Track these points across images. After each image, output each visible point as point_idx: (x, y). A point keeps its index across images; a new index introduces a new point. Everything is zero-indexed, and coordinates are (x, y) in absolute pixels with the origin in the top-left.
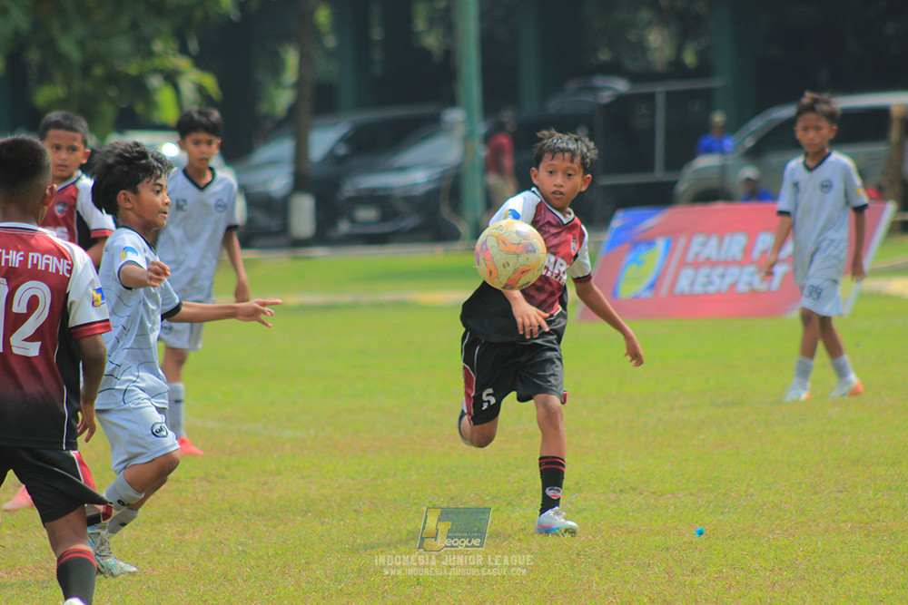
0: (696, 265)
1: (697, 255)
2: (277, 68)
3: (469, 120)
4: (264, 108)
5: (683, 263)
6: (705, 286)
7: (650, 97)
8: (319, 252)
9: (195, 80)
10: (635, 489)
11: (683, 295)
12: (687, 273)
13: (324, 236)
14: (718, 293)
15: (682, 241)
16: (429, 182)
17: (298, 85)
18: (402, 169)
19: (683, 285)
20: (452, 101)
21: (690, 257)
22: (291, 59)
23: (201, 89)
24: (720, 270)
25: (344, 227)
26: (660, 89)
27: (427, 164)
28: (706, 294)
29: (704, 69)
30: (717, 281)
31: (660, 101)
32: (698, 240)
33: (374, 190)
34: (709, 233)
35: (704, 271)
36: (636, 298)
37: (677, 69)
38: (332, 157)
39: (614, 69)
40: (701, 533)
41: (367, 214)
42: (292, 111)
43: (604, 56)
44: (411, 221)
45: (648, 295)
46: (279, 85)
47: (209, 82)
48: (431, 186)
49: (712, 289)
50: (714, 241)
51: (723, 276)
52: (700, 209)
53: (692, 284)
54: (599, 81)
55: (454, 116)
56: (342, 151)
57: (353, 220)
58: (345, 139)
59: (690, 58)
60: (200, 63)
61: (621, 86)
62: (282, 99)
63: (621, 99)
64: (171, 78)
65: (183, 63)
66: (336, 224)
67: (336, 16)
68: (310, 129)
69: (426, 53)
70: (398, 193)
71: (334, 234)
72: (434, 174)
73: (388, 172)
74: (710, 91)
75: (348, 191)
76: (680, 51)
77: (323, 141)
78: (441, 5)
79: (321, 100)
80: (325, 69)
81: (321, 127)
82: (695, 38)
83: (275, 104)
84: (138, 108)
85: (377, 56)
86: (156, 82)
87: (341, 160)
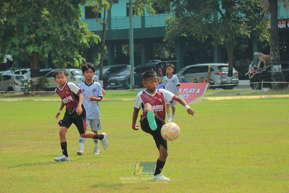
2: (97, 57)
3: (131, 67)
9: (82, 59)
17: (100, 60)
18: (119, 76)
20: (129, 64)
22: (100, 55)
23: (83, 61)
25: (109, 86)
26: (167, 62)
29: (175, 58)
33: (114, 79)
37: (170, 58)
39: (158, 58)
40: (172, 143)
41: (113, 84)
42: (99, 64)
44: (121, 85)
46: (97, 60)
47: (84, 59)
48: (124, 79)
54: (156, 60)
55: (129, 66)
56: (108, 72)
57: (110, 85)
58: (109, 70)
59: (172, 56)
60: (83, 56)
61: (160, 61)
62: (98, 62)
63: (159, 63)
65: (80, 56)
66: (107, 86)
67: (108, 48)
68: (103, 68)
69: (124, 55)
70: (119, 80)
71: (107, 87)
72: (125, 76)
73: (117, 76)
74: (176, 62)
75: (110, 79)
76: (170, 55)
77: (105, 70)
78: (127, 46)
79: (105, 63)
80: (106, 57)
81: (104, 68)
82: (173, 53)
83: (97, 64)
84: (72, 64)
85: (115, 55)
86: (75, 59)
87: (108, 74)
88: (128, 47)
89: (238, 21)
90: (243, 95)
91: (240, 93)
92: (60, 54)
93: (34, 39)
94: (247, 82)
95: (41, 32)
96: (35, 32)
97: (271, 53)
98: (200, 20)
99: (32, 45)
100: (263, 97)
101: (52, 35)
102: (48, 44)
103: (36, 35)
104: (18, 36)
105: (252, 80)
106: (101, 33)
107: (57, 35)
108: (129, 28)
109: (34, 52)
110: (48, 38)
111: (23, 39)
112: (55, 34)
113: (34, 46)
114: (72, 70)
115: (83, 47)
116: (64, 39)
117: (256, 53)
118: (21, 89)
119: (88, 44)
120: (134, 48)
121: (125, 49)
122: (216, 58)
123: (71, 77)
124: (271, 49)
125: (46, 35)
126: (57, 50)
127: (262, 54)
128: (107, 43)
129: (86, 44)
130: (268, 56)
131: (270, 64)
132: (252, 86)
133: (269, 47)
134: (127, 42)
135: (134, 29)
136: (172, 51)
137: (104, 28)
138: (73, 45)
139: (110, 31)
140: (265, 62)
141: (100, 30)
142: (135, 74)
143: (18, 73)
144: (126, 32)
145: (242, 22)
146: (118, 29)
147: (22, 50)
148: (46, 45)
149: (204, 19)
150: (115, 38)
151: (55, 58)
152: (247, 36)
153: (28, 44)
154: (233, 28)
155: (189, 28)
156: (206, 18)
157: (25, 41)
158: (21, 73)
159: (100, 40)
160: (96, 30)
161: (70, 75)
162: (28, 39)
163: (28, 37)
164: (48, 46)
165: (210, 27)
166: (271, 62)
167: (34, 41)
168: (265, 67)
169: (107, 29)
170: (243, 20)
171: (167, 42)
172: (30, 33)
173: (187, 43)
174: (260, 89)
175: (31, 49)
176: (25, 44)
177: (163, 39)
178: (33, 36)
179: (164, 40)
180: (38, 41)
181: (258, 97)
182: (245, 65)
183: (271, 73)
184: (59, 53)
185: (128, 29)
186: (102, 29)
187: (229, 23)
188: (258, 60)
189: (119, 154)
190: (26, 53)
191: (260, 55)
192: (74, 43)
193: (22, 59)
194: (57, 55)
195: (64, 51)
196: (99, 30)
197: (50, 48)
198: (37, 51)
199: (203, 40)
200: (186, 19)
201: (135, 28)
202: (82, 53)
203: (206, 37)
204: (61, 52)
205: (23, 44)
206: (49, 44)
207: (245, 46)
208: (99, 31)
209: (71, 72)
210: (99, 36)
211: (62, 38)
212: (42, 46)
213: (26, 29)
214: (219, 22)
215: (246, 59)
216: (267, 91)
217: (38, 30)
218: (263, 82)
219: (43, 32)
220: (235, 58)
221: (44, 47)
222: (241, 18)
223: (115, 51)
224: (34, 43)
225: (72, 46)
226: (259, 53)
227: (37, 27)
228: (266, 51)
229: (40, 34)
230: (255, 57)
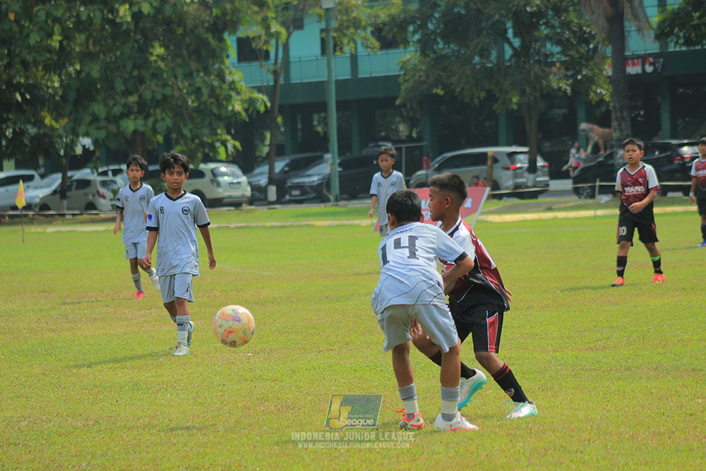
2: (263, 140)
3: (333, 157)
4: (258, 154)
8: (277, 206)
9: (232, 144)
13: (280, 201)
16: (319, 180)
17: (270, 145)
18: (309, 176)
20: (327, 151)
22: (268, 136)
23: (234, 147)
25: (287, 197)
26: (404, 146)
27: (318, 174)
29: (419, 139)
31: (404, 150)
33: (298, 183)
37: (410, 139)
38: (283, 171)
39: (386, 139)
41: (296, 192)
42: (268, 154)
43: (383, 134)
44: (312, 195)
46: (264, 145)
47: (238, 144)
48: (319, 182)
55: (328, 156)
56: (286, 169)
57: (291, 195)
58: (287, 165)
59: (414, 135)
60: (234, 138)
62: (266, 150)
64: (224, 143)
65: (229, 137)
66: (284, 196)
67: (284, 120)
68: (274, 161)
69: (318, 133)
70: (307, 184)
71: (284, 200)
72: (321, 177)
73: (304, 176)
74: (421, 146)
75: (289, 184)
76: (411, 132)
77: (280, 166)
78: (323, 115)
79: (279, 151)
80: (280, 139)
81: (279, 161)
82: (417, 127)
83: (262, 152)
84: (211, 154)
85: (300, 134)
86: (218, 144)
87: (286, 172)
88: (325, 118)
89: (546, 61)
90: (559, 210)
91: (553, 207)
92: (189, 135)
93: (136, 105)
94: (567, 184)
95: (150, 90)
96: (137, 90)
97: (614, 124)
98: (469, 60)
99: (132, 117)
100: (600, 212)
101: (172, 96)
102: (164, 114)
103: (140, 97)
104: (104, 100)
105: (577, 180)
106: (271, 91)
107: (181, 96)
108: (325, 79)
109: (135, 132)
110: (164, 102)
111: (114, 105)
112: (177, 94)
113: (135, 119)
114: (212, 166)
115: (233, 120)
116: (195, 105)
117: (583, 126)
118: (112, 205)
119: (244, 114)
120: (338, 119)
121: (319, 122)
122: (502, 135)
123: (212, 181)
124: (613, 116)
125: (159, 97)
126: (182, 126)
127: (596, 127)
128: (282, 110)
129: (239, 113)
130: (607, 130)
131: (612, 147)
132: (577, 191)
133: (608, 113)
134: (323, 107)
135: (337, 82)
136: (413, 123)
137: (276, 81)
138: (215, 114)
139: (289, 86)
140: (601, 143)
141: (268, 86)
142: (340, 172)
143: (105, 173)
144: (320, 86)
145: (553, 64)
146: (304, 81)
147: (112, 128)
148: (159, 117)
149: (477, 59)
150: (299, 99)
151: (177, 142)
152: (565, 92)
153: (124, 115)
154: (537, 76)
155: (448, 77)
156: (482, 56)
157: (117, 110)
158: (110, 173)
159: (269, 105)
160: (260, 85)
161: (209, 176)
162: (125, 105)
163: (123, 101)
164: (163, 119)
165: (489, 74)
166: (614, 143)
167: (136, 109)
168: (602, 152)
169: (282, 81)
170: (555, 60)
171: (403, 105)
172: (127, 93)
173: (443, 108)
174: (592, 196)
175: (129, 125)
176: (118, 114)
177: (395, 100)
178: (133, 99)
179: (398, 102)
180: (143, 109)
181: (590, 213)
182: (562, 149)
183: (613, 165)
184: (186, 132)
185: (323, 81)
186: (272, 83)
187: (527, 67)
188: (588, 140)
189: (311, 334)
190: (120, 134)
191: (592, 130)
192: (215, 110)
193: (113, 146)
194: (183, 136)
195: (196, 128)
196: (265, 84)
197: (169, 122)
198: (141, 129)
199: (476, 101)
200: (440, 59)
201: (338, 78)
202: (233, 131)
203: (483, 95)
204: (191, 131)
205: (115, 116)
206: (166, 114)
207: (560, 112)
208: (265, 86)
209: (212, 171)
210: (267, 95)
211: (193, 102)
212: (151, 120)
213: (119, 86)
214: (508, 64)
215: (564, 138)
216: (607, 202)
217: (144, 86)
218: (598, 183)
219: (154, 92)
220: (540, 136)
221: (155, 122)
222: (552, 54)
223: (299, 127)
224: (135, 113)
225: (213, 118)
226: (590, 126)
227: (141, 81)
228: (604, 121)
229: (148, 95)
230: (582, 133)
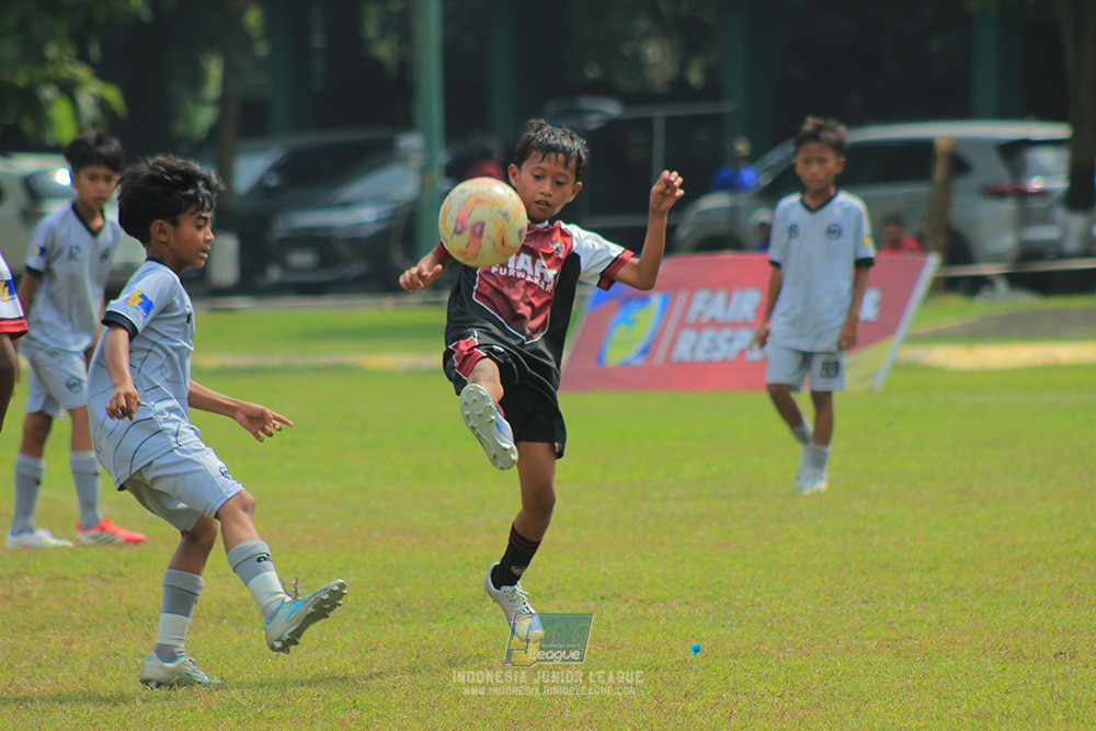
0: (699, 326)
1: (700, 314)
2: (197, 80)
3: (428, 148)
4: (179, 128)
5: (683, 324)
6: (708, 352)
7: (646, 124)
8: (241, 303)
9: (94, 91)
10: (618, 596)
11: (682, 363)
12: (688, 336)
13: (250, 284)
14: (725, 361)
15: (682, 298)
16: (378, 221)
17: (222, 102)
18: (346, 205)
19: (683, 350)
20: (407, 123)
21: (691, 317)
22: (214, 70)
23: (102, 104)
24: (727, 333)
25: (274, 274)
26: (659, 114)
27: (377, 200)
28: (710, 362)
29: (712, 91)
30: (723, 346)
31: (659, 128)
32: (701, 296)
33: (311, 230)
34: (714, 288)
35: (708, 334)
36: (625, 366)
37: (679, 90)
38: (260, 189)
39: (604, 89)
41: (302, 259)
42: (214, 131)
43: (592, 72)
44: (356, 268)
45: (640, 362)
46: (199, 101)
47: (113, 95)
48: (381, 227)
49: (717, 356)
50: (720, 298)
51: (730, 341)
52: (704, 259)
53: (693, 349)
54: (586, 103)
55: (411, 142)
56: (273, 181)
57: (285, 266)
58: (277, 168)
59: (695, 77)
60: (103, 72)
61: (612, 109)
62: (203, 117)
63: (612, 125)
64: (68, 89)
65: (82, 72)
66: (265, 272)
67: (269, 19)
68: (237, 153)
69: (379, 64)
70: (340, 233)
71: (262, 282)
72: (386, 210)
73: (329, 207)
74: (718, 116)
75: (280, 229)
76: (683, 66)
77: (251, 169)
78: (396, 7)
79: (249, 119)
80: (255, 83)
81: (248, 153)
82: (704, 52)
83: (193, 124)
84: (27, 126)
85: (318, 68)
86: (49, 93)
87: (272, 193)
88: (404, 15)
114: (28, 164)
115: (101, 14)
120: (445, 23)
121: (384, 30)
122: (986, 86)
123: (25, 215)
136: (692, 39)
161: (16, 199)
202: (97, 53)
209: (26, 180)
223: (318, 43)
